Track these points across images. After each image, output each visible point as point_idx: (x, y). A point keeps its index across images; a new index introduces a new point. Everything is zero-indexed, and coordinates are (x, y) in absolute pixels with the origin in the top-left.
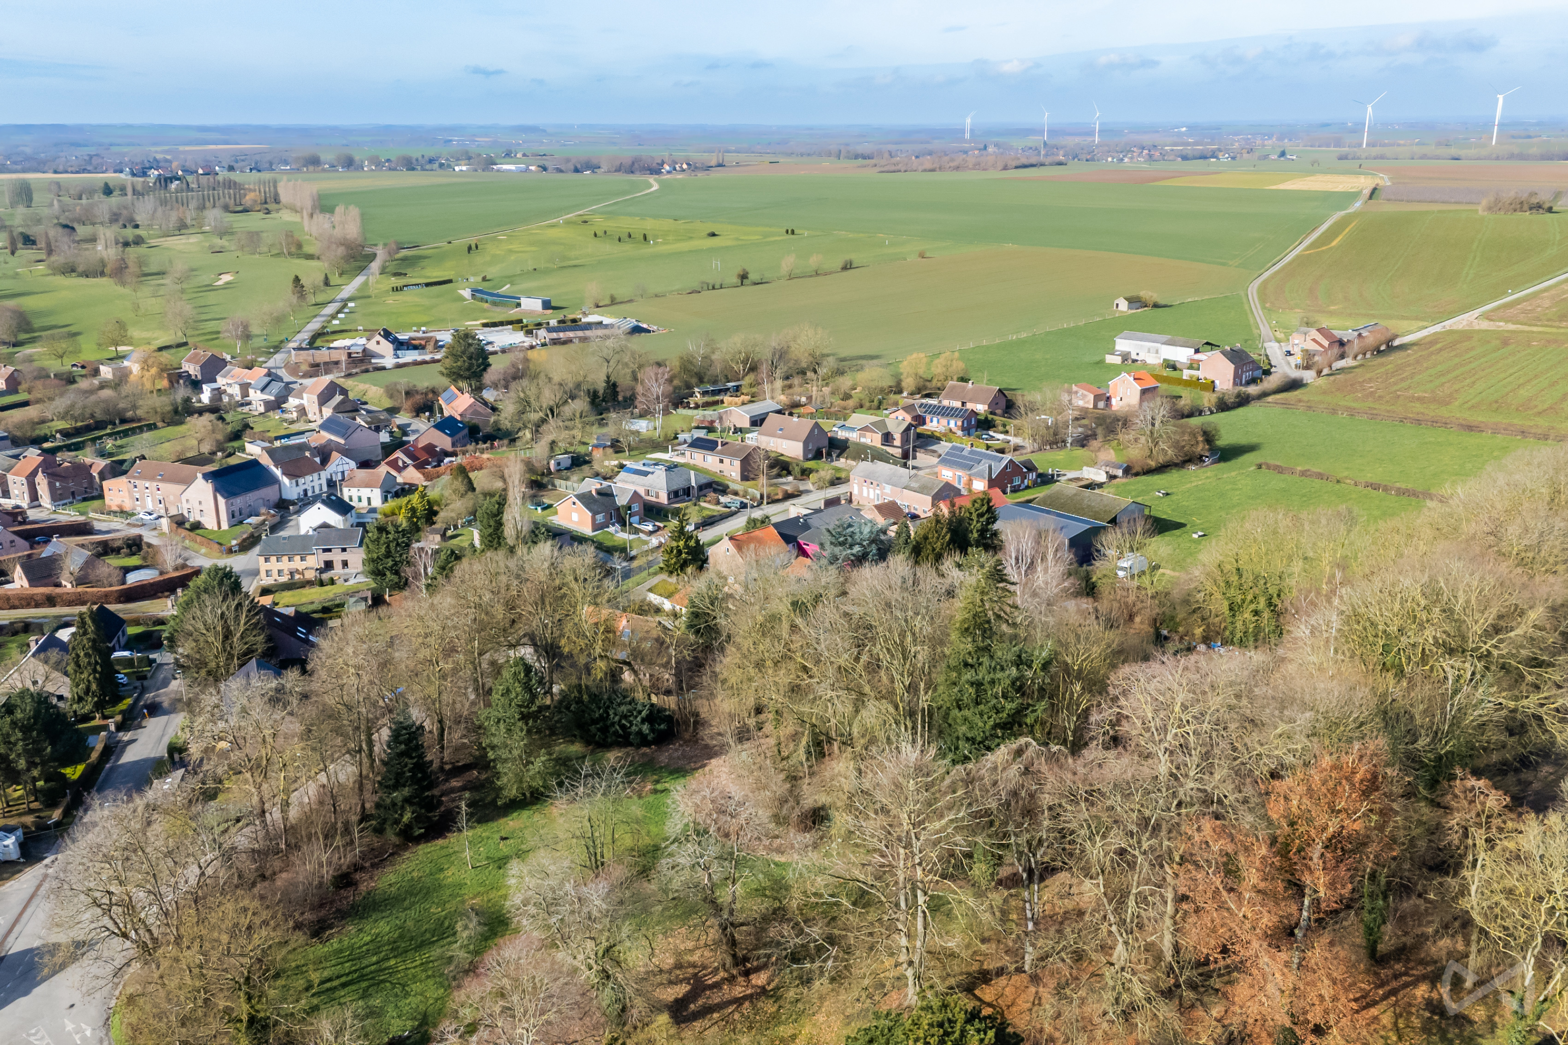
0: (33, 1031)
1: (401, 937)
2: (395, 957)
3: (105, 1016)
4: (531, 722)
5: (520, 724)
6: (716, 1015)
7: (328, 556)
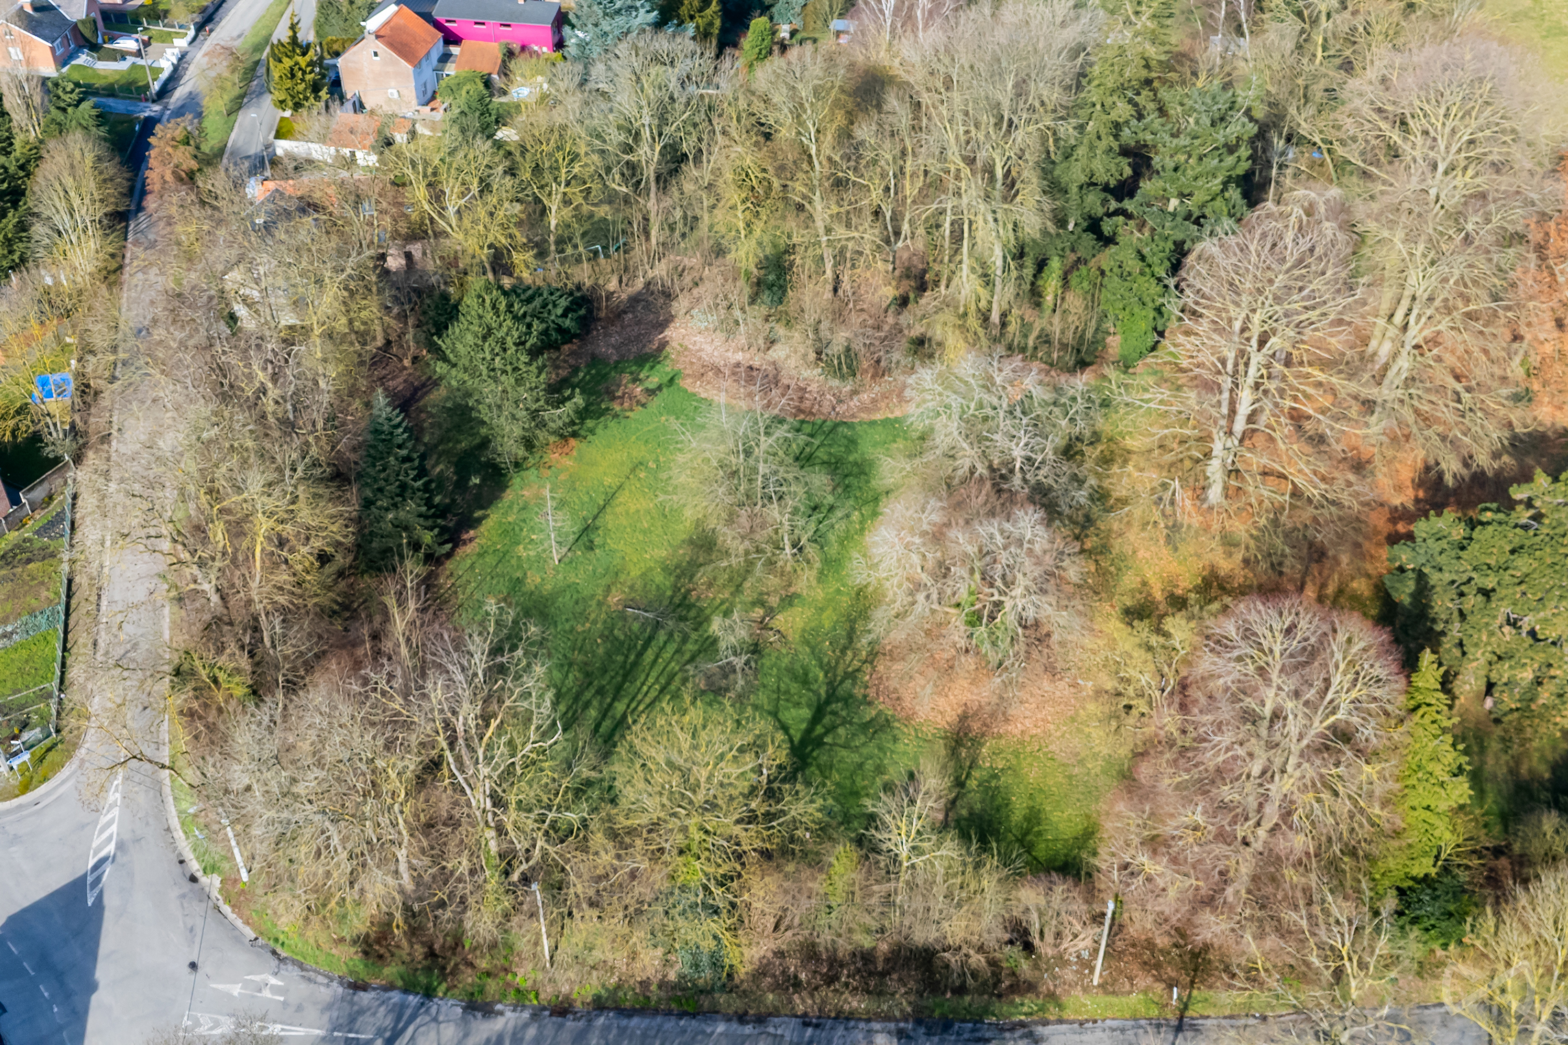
0: (187, 1023)
3: (266, 953)
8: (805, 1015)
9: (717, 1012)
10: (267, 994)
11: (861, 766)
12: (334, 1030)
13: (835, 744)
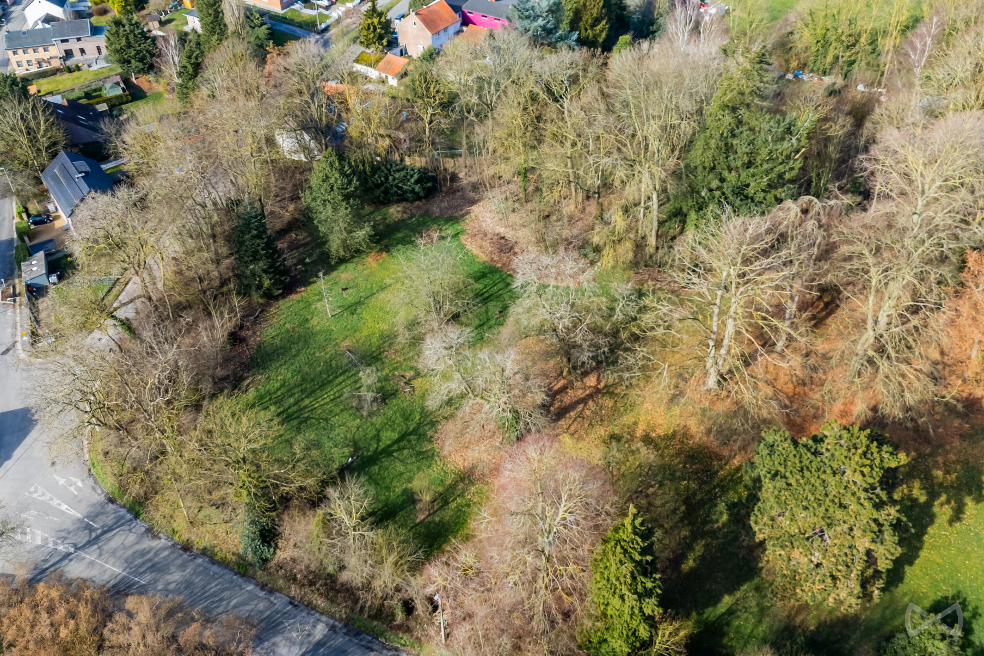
0: (32, 489)
1: (303, 379)
2: (307, 397)
3: (86, 469)
4: (351, 201)
5: (344, 204)
6: (572, 414)
7: (67, 46)
8: (293, 598)
9: (254, 579)
10: (72, 489)
11: (402, 474)
12: (86, 517)
13: (398, 458)
